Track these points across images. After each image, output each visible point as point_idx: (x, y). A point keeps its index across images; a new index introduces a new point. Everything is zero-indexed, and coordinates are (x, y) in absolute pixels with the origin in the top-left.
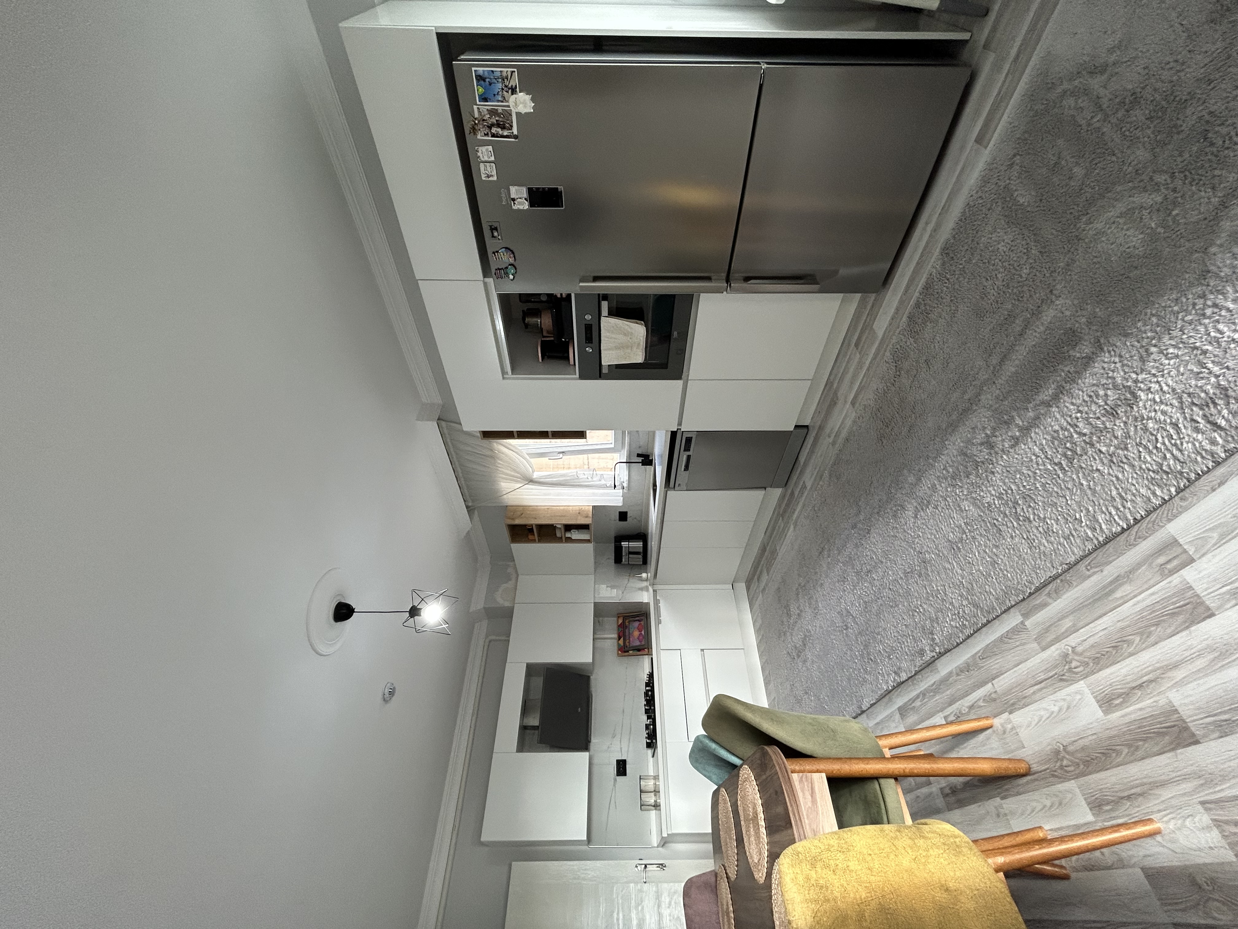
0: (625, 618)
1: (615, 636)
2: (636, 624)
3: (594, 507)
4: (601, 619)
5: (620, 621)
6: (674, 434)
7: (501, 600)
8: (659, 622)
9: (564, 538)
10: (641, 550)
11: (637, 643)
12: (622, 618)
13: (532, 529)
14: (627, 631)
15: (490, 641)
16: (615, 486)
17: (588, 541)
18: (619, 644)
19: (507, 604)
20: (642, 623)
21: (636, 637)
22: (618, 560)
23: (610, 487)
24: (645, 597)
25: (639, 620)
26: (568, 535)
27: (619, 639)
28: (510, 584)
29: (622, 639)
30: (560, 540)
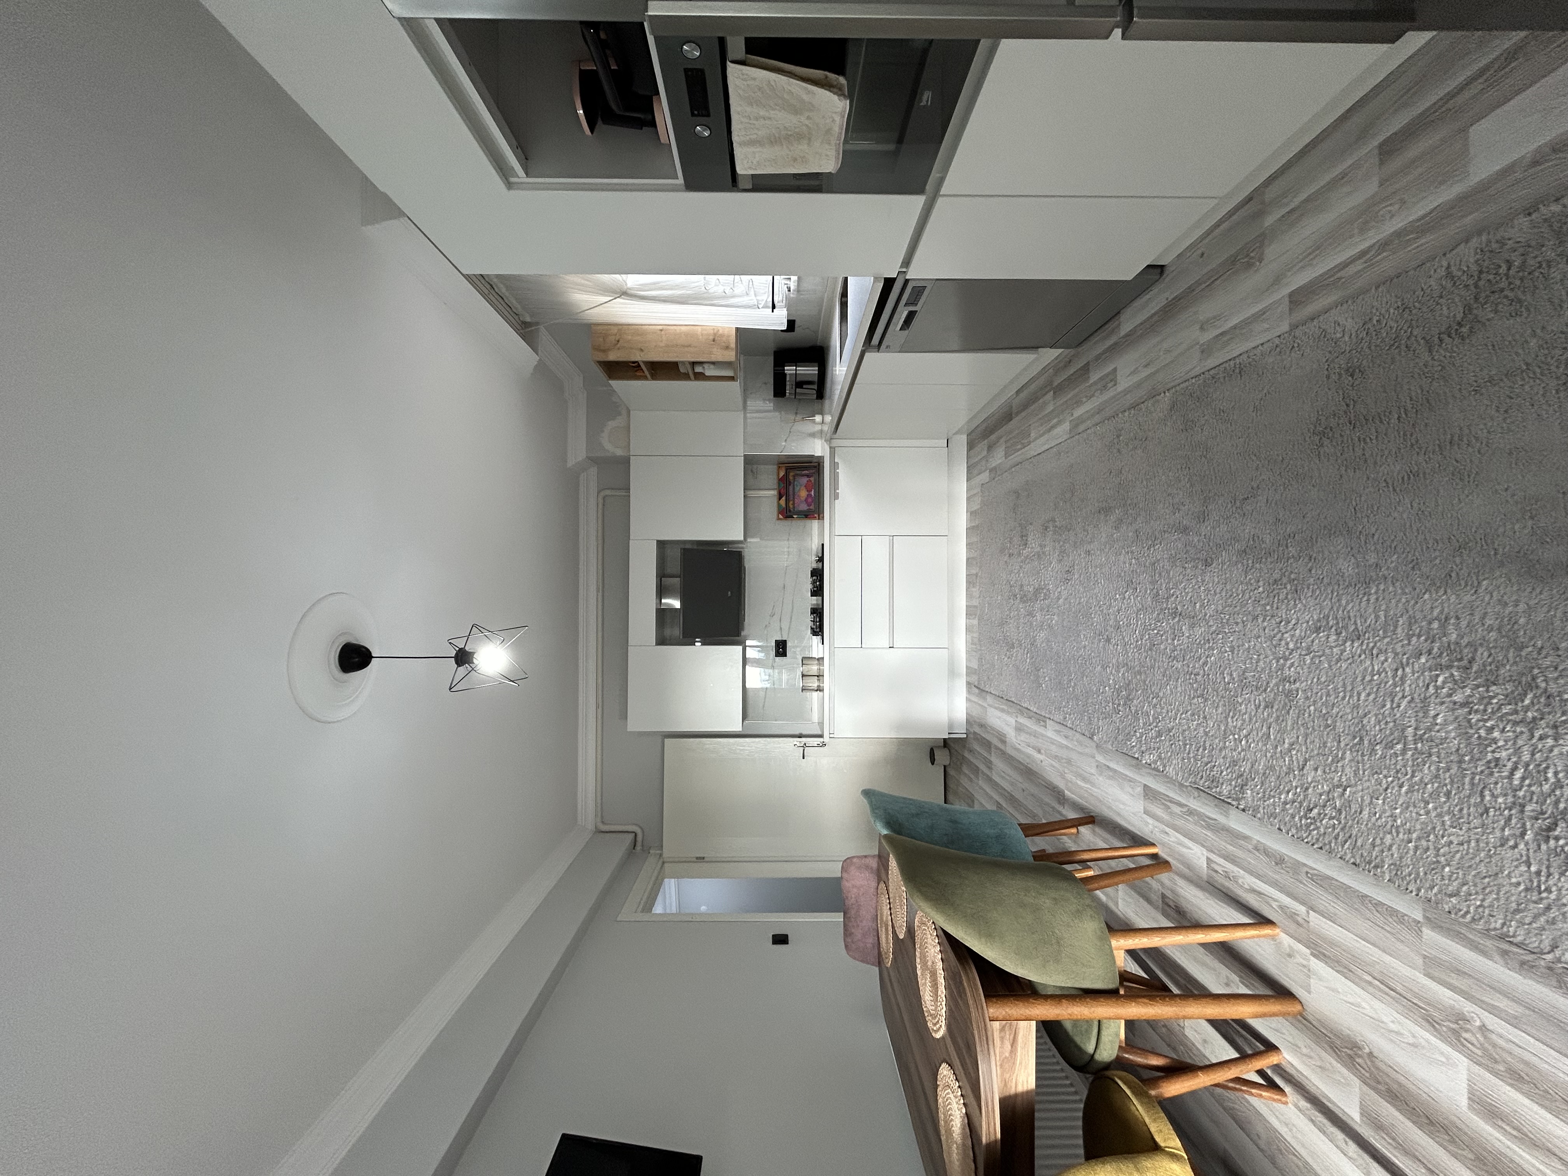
0: (788, 470)
1: (774, 493)
2: (804, 480)
3: (737, 329)
4: (755, 466)
5: (782, 474)
6: (889, 283)
7: (611, 447)
8: (835, 496)
9: (692, 376)
10: (816, 379)
11: (803, 507)
12: (784, 469)
13: (639, 366)
14: (791, 488)
15: (604, 498)
16: (774, 307)
17: (732, 379)
18: (779, 505)
19: (619, 452)
20: (812, 479)
21: (803, 499)
22: (779, 391)
23: (765, 307)
24: (817, 448)
25: (808, 476)
26: (699, 372)
27: (780, 499)
28: (619, 422)
29: (784, 498)
30: (686, 378)
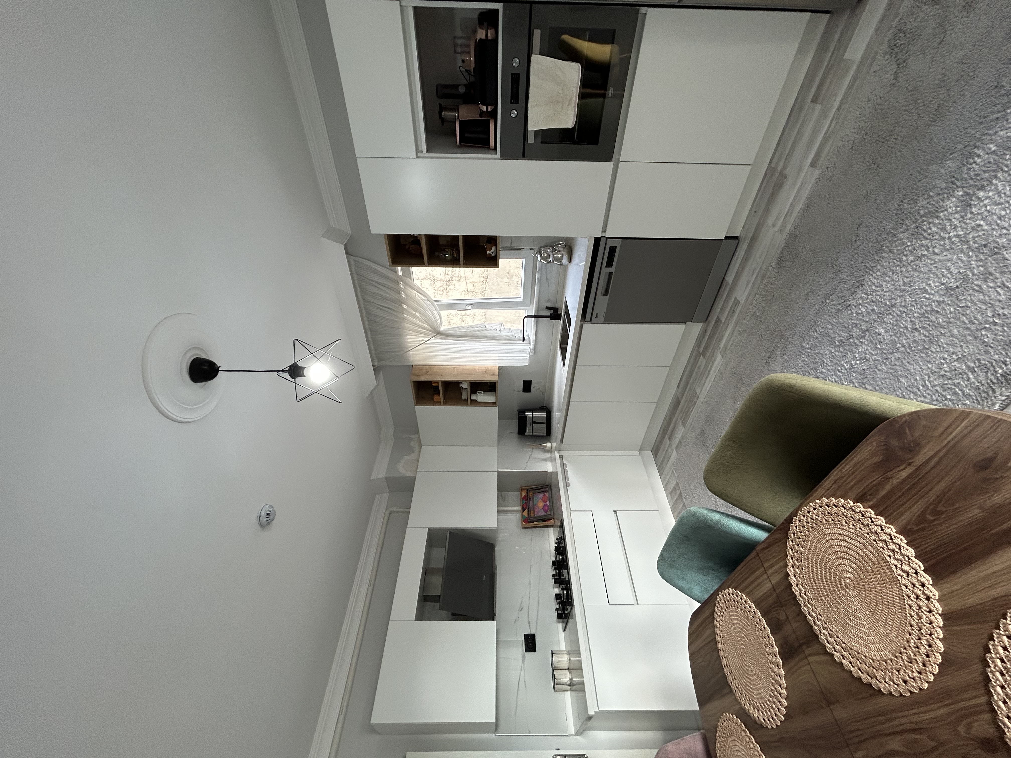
0: (528, 491)
1: (519, 508)
2: (541, 495)
3: (501, 368)
4: (503, 493)
5: (524, 494)
6: (597, 241)
7: (403, 470)
8: (567, 485)
9: (469, 401)
10: (545, 422)
11: (542, 513)
12: (525, 491)
13: (437, 387)
14: (531, 503)
15: (391, 513)
16: (524, 339)
17: (494, 404)
18: (523, 516)
19: (409, 474)
20: (547, 494)
21: (541, 508)
22: (521, 431)
24: (548, 467)
25: (543, 492)
26: (474, 397)
27: (523, 511)
28: (413, 456)
29: (526, 511)
30: (465, 402)
